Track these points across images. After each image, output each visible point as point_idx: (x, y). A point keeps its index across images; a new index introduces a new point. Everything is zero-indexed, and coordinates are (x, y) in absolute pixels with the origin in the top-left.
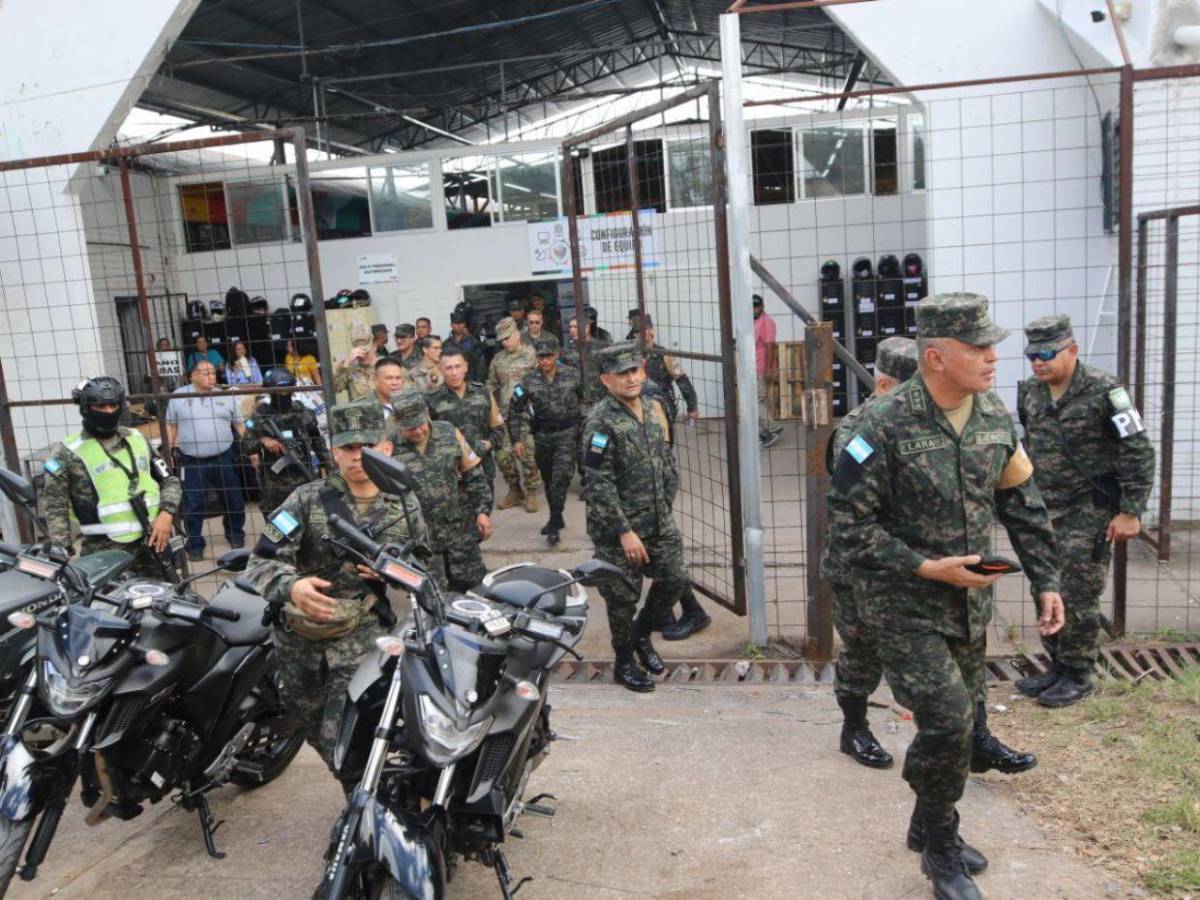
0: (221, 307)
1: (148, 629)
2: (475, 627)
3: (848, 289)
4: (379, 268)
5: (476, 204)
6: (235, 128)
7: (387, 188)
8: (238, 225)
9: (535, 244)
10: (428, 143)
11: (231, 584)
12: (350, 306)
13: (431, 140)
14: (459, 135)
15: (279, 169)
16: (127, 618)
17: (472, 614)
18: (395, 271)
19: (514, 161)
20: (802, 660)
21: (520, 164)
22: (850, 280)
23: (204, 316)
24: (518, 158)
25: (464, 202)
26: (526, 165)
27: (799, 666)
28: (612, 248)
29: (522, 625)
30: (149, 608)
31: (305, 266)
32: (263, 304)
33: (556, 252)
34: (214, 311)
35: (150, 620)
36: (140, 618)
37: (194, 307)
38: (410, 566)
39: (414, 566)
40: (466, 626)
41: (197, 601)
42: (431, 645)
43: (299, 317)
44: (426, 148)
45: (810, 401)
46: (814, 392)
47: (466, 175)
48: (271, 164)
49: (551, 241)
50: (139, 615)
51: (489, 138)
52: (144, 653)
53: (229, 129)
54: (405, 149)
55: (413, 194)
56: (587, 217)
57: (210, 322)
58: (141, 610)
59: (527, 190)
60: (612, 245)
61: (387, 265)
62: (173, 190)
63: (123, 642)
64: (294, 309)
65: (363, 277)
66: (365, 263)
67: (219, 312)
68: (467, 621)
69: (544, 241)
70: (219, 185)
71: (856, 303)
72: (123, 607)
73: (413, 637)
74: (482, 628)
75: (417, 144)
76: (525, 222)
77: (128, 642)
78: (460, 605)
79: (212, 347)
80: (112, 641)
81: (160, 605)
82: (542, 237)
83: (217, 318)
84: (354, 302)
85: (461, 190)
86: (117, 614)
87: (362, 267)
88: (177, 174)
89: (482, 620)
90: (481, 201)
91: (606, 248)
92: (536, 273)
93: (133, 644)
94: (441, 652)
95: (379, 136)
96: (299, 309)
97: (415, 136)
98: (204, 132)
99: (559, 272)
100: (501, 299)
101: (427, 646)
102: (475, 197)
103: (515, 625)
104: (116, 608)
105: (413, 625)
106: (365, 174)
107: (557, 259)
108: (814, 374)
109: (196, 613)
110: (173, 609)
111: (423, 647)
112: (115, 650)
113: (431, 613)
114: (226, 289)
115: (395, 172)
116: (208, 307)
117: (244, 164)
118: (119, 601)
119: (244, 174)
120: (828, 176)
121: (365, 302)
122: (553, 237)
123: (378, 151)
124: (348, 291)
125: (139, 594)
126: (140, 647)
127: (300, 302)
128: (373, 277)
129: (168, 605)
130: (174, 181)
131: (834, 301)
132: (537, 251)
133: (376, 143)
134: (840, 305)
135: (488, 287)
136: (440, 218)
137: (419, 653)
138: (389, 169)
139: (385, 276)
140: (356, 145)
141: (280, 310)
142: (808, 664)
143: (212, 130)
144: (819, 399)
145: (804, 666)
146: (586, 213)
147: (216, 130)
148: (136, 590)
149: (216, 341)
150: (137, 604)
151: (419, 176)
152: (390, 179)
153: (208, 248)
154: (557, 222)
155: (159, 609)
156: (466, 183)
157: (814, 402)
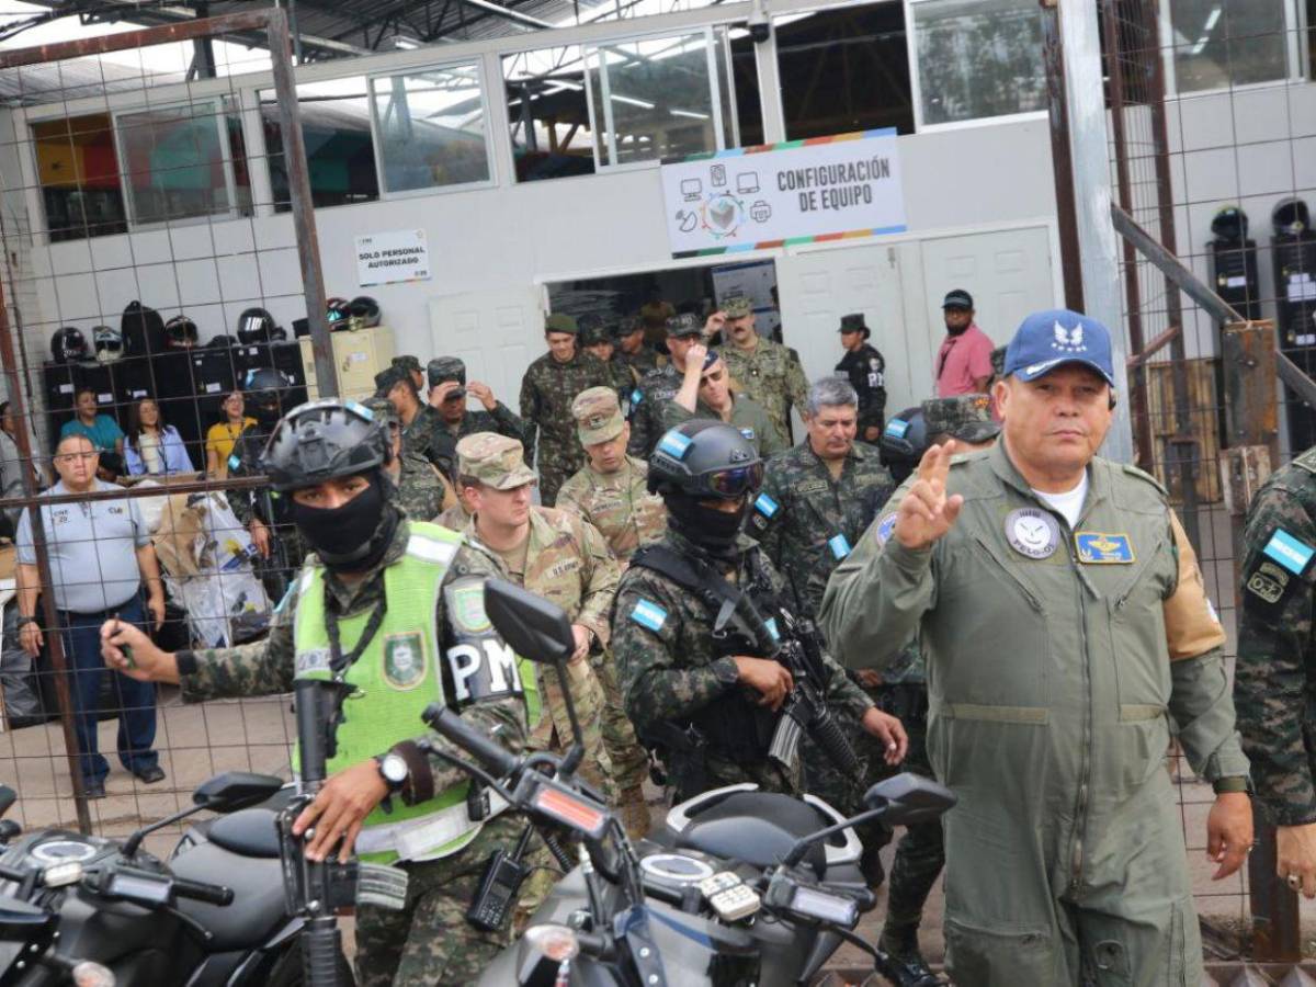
0: (113, 337)
1: (73, 924)
2: (693, 905)
3: (1265, 259)
4: (394, 257)
5: (552, 133)
6: (124, 18)
7: (394, 114)
8: (140, 191)
9: (676, 202)
10: (471, 29)
11: (200, 838)
12: (344, 328)
13: (472, 21)
14: (522, 11)
15: (203, 87)
16: (38, 903)
17: (683, 880)
18: (424, 262)
19: (620, 52)
20: (1244, 962)
21: (632, 58)
22: (1267, 243)
23: (82, 357)
24: (631, 48)
25: (531, 132)
26: (645, 61)
27: (1239, 972)
28: (818, 204)
29: (782, 898)
30: (76, 884)
31: (295, 255)
32: (190, 330)
33: (714, 214)
34: (100, 346)
35: (76, 908)
36: (60, 904)
37: (68, 339)
38: (578, 793)
39: (585, 792)
40: (677, 903)
41: (159, 870)
42: (624, 939)
43: (254, 351)
44: (466, 38)
45: (1237, 468)
46: (1245, 453)
47: (537, 83)
48: (190, 77)
49: (705, 196)
50: (58, 896)
51: (577, 13)
52: (70, 969)
53: (113, 20)
54: (426, 40)
55: (438, 121)
56: (770, 148)
57: (93, 365)
58: (61, 889)
59: (649, 106)
60: (817, 197)
61: (411, 251)
62: (23, 133)
63: (34, 947)
64: (245, 337)
65: (367, 275)
66: (370, 249)
67: (113, 346)
68: (677, 894)
69: (692, 196)
70: (101, 121)
71: (1281, 285)
72: (29, 884)
73: (587, 926)
74: (706, 907)
75: (445, 33)
76: (657, 162)
77: (43, 948)
78: (656, 864)
79: (103, 410)
80: (15, 948)
81: (96, 879)
82: (691, 188)
83: (106, 357)
84: (352, 321)
85: (525, 112)
86: (18, 896)
87: (362, 257)
88: (28, 103)
89: (706, 892)
90: (562, 129)
91: (807, 204)
92: (678, 256)
93: (51, 952)
94: (645, 952)
95: (378, 21)
96: (256, 335)
97: (442, 17)
98: (70, 29)
99: (720, 251)
100: (605, 305)
101: (616, 942)
102: (550, 123)
103: (768, 900)
104: (14, 886)
105: (585, 903)
106: (363, 89)
107: (718, 229)
108: (1243, 418)
109: (159, 892)
110: (121, 885)
111: (609, 943)
112: (21, 964)
113: (616, 880)
114: (121, 307)
115: (408, 83)
116: (90, 339)
117: (139, 83)
118: (20, 873)
119: (138, 98)
120: (1207, 51)
121: (371, 320)
122: (708, 188)
123: (375, 47)
124: (340, 301)
125: (55, 860)
126: (62, 958)
127: (255, 324)
128: (383, 274)
129: (111, 877)
130: (21, 117)
131: (1240, 281)
132: (680, 215)
133: (374, 31)
134: (1253, 289)
135: (579, 285)
136: (502, 163)
137: (605, 957)
138: (397, 78)
139: (406, 271)
140: (336, 39)
141: (219, 341)
142: (1254, 969)
143: (84, 23)
144: (1255, 465)
145: (1248, 972)
146: (767, 141)
147: (90, 22)
148: (46, 851)
149: (105, 398)
150: (54, 876)
151: (450, 89)
152: (399, 96)
153: (78, 235)
154: (715, 161)
155: (93, 889)
156: (534, 97)
157: (1247, 469)
